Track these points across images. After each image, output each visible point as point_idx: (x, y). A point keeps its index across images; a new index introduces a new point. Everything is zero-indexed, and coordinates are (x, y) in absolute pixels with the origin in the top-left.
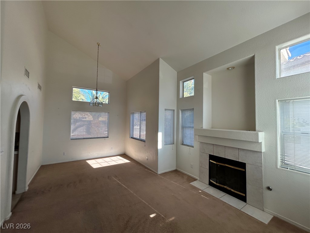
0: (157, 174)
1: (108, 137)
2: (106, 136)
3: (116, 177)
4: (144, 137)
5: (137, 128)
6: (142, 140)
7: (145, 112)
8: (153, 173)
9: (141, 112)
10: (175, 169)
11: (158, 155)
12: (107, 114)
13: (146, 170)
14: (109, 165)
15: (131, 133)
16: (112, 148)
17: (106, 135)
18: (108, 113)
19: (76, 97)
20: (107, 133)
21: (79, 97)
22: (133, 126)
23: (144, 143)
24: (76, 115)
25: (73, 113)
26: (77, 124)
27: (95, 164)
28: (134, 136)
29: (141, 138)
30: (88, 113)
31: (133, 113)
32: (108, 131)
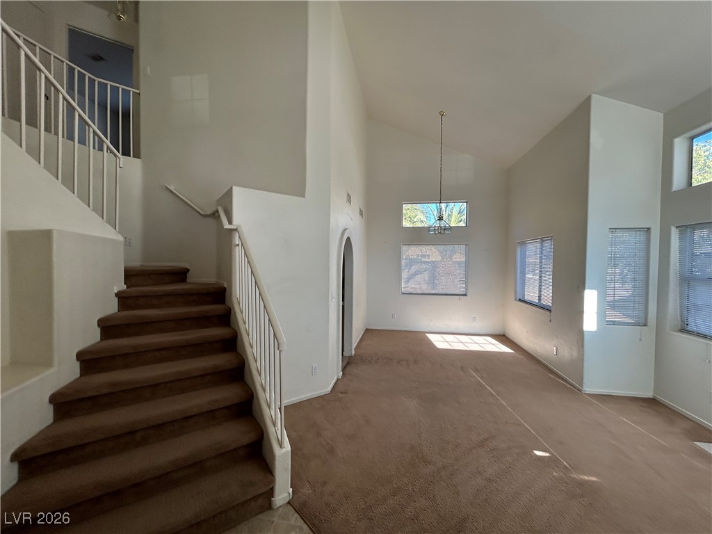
0: (580, 391)
1: (465, 295)
2: (461, 293)
3: (477, 371)
4: (547, 300)
5: (532, 277)
6: (542, 307)
7: (551, 239)
8: (569, 386)
9: (542, 241)
10: (651, 397)
11: (583, 346)
12: (463, 247)
13: (551, 376)
14: (466, 348)
15: (518, 289)
16: (474, 318)
17: (462, 291)
18: (466, 245)
19: (409, 217)
20: (464, 286)
21: (415, 217)
22: (523, 273)
23: (548, 313)
24: (411, 252)
25: (404, 248)
26: (413, 267)
27: (440, 342)
28: (527, 298)
29: (543, 302)
30: (433, 248)
31: (523, 243)
32: (466, 283)
